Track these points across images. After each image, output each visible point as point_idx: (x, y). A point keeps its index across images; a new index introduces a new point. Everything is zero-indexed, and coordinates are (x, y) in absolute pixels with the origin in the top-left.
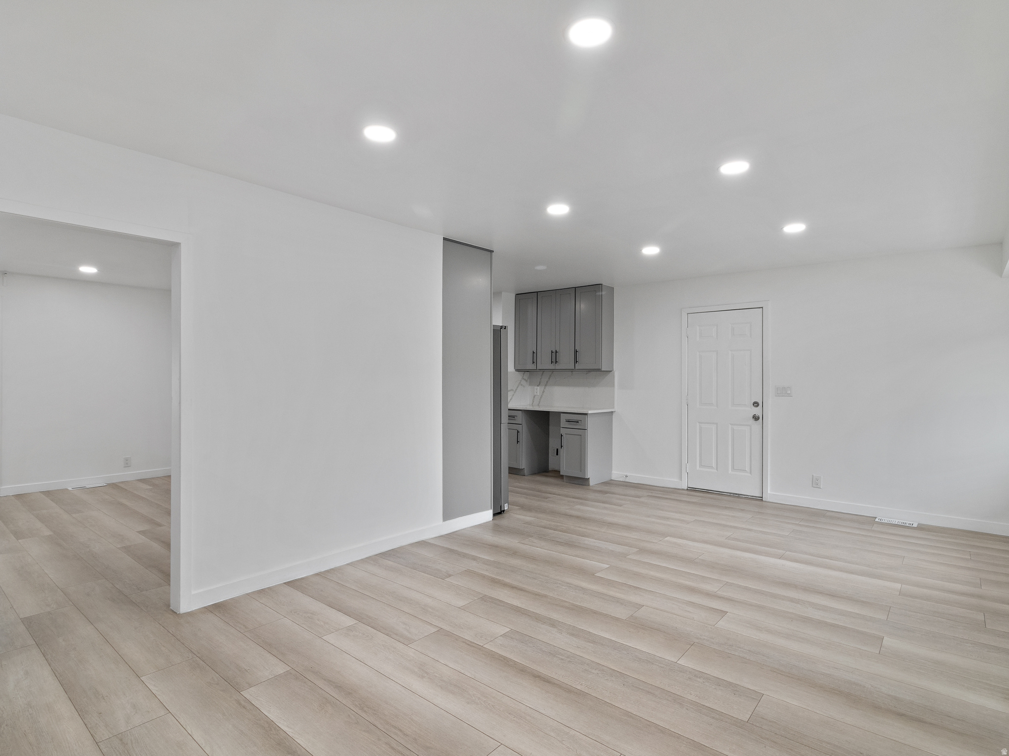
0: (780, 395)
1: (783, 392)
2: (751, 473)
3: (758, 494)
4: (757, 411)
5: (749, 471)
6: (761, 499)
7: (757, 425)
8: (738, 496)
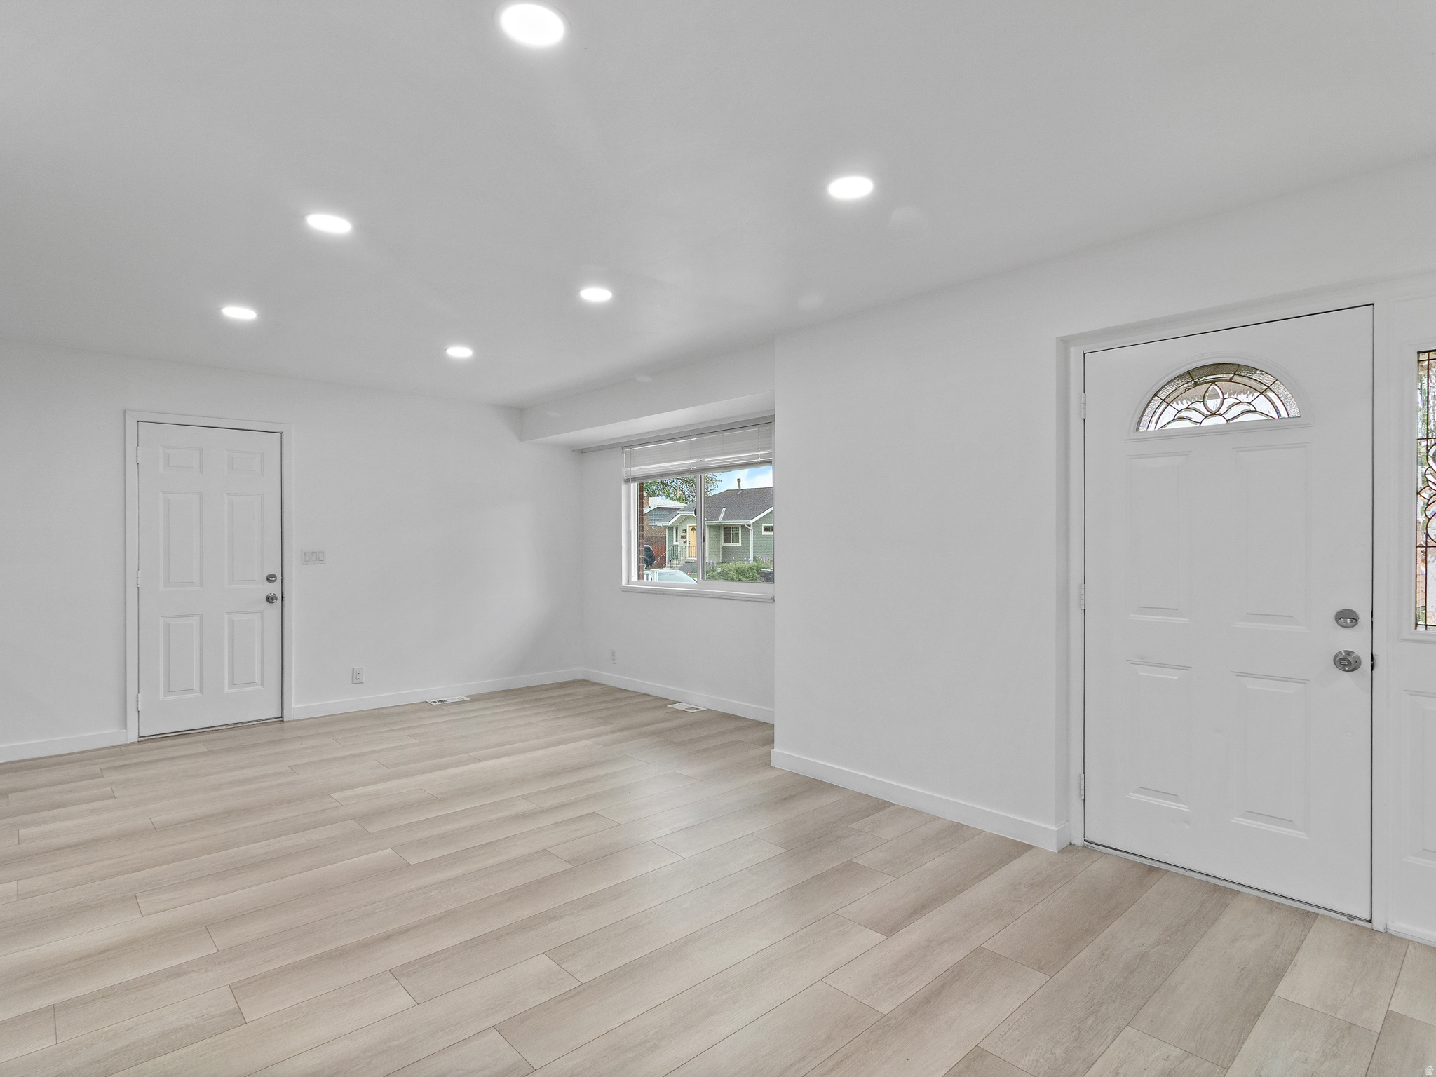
0: (309, 563)
1: (313, 558)
2: (262, 684)
3: (273, 713)
4: (274, 589)
5: (259, 683)
6: (281, 719)
7: (273, 611)
8: (241, 725)
